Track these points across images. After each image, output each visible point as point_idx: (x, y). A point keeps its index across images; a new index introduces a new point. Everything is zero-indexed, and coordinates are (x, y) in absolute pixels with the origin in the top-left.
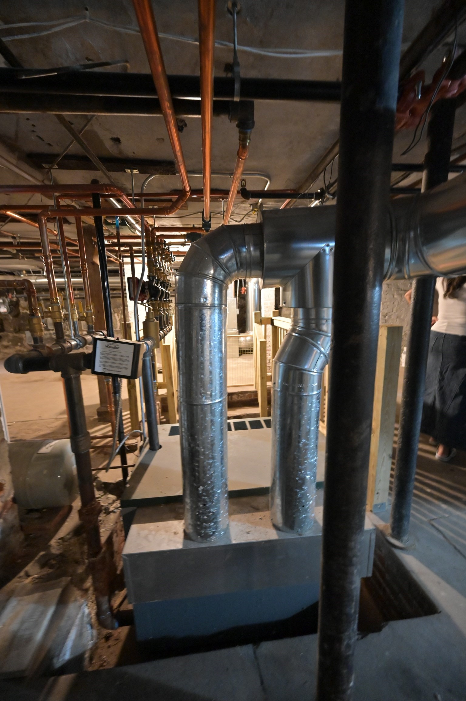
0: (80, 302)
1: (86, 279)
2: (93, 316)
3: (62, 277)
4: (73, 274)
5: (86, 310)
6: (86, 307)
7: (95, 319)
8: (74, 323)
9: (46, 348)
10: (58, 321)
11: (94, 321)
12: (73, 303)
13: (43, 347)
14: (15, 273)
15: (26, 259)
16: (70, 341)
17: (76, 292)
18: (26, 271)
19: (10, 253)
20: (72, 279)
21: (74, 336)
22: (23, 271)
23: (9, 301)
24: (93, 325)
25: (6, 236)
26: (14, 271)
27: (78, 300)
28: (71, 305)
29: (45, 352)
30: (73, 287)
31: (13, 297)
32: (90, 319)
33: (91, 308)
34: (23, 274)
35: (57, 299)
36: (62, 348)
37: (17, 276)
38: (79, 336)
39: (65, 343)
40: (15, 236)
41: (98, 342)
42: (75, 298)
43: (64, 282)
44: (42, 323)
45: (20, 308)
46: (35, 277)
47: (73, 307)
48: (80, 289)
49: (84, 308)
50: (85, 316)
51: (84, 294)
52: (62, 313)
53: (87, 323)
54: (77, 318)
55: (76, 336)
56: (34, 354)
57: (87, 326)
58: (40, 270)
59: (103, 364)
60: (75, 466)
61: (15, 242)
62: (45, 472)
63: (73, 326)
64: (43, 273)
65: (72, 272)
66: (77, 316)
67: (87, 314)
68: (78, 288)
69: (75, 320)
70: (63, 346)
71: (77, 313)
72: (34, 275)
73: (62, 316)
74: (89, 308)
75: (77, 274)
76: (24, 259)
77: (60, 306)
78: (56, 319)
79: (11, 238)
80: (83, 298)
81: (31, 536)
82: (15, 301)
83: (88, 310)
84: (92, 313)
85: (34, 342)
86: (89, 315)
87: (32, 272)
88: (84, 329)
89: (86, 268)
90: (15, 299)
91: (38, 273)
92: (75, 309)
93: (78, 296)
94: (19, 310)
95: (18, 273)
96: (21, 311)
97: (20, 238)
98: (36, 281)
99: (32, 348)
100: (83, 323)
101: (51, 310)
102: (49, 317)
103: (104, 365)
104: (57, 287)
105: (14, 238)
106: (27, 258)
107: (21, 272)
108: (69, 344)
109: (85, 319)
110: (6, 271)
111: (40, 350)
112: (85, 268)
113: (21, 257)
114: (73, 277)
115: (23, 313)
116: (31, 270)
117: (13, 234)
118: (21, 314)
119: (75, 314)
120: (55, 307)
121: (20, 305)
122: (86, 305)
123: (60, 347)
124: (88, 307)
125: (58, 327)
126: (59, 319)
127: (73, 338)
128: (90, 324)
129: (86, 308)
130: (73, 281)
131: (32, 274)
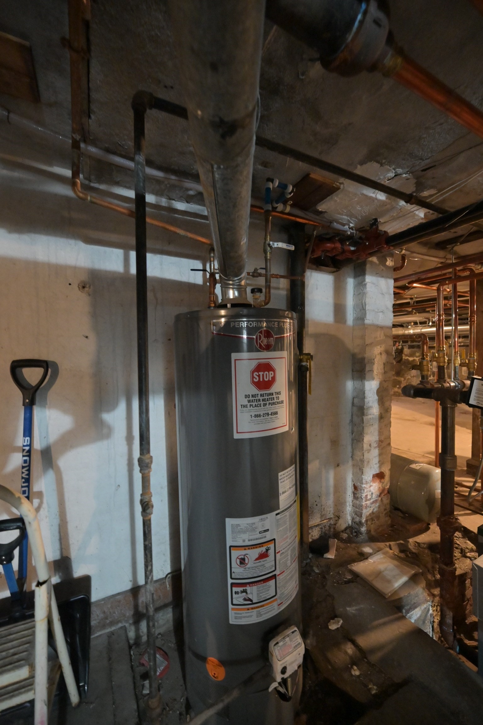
0: (464, 350)
1: (473, 327)
2: (476, 363)
3: (450, 325)
4: (461, 321)
5: (468, 358)
6: (470, 354)
7: (477, 366)
8: (455, 367)
9: (429, 384)
10: (441, 365)
11: (476, 368)
12: (457, 350)
13: (428, 382)
14: (404, 325)
15: (417, 314)
16: (450, 382)
17: (461, 340)
18: (413, 322)
19: (407, 311)
20: (459, 326)
21: (454, 379)
22: (411, 323)
23: (396, 349)
24: (474, 372)
25: (406, 299)
26: (404, 324)
27: (462, 348)
28: (455, 352)
29: (429, 386)
30: (459, 334)
31: (399, 346)
32: (472, 366)
33: (474, 356)
34: (411, 326)
35: (443, 347)
36: (442, 386)
37: (405, 327)
38: (458, 380)
39: (445, 383)
40: (412, 297)
41: (475, 380)
42: (460, 346)
43: (451, 330)
44: (429, 365)
45: (403, 355)
46: (421, 327)
47: (457, 354)
48: (465, 337)
49: (467, 356)
50: (467, 362)
51: (469, 341)
52: (446, 359)
53: (469, 369)
54: (458, 364)
55: (455, 379)
56: (421, 386)
57: (468, 371)
58: (426, 320)
59: (477, 398)
60: (439, 491)
61: (412, 302)
62: (413, 483)
63: (453, 370)
64: (429, 323)
65: (459, 319)
66: (459, 362)
67: (469, 361)
68: (463, 335)
69: (457, 365)
70: (443, 385)
71: (459, 359)
72: (421, 325)
73: (446, 361)
74: (472, 356)
75: (464, 321)
76: (416, 314)
77: (445, 353)
78: (440, 363)
79: (409, 299)
80: (468, 346)
81: (395, 527)
82: (400, 349)
83: (470, 357)
84: (474, 360)
85: (422, 379)
86: (471, 361)
87: (419, 323)
88: (464, 374)
89: (475, 319)
90: (400, 347)
91: (423, 324)
92: (458, 356)
93: (462, 344)
94: (402, 357)
95: (406, 325)
96: (404, 357)
97: (416, 298)
98: (421, 331)
99: (419, 382)
100: (464, 369)
101: (437, 356)
102: (435, 361)
103: (478, 400)
104: (445, 335)
105: (411, 299)
106: (419, 313)
107: (410, 324)
108: (448, 385)
109: (467, 365)
110: (398, 324)
111: (425, 385)
112: (473, 320)
113: (414, 313)
114: (461, 324)
115: (405, 359)
116: (418, 322)
117: (411, 296)
118: (403, 360)
119: (457, 360)
120: (441, 355)
121: (404, 353)
122: (469, 353)
123: (441, 386)
124: (471, 354)
125: (441, 369)
126: (443, 363)
127: (453, 380)
128: (472, 370)
129: (469, 356)
130: (459, 328)
131: (419, 325)
